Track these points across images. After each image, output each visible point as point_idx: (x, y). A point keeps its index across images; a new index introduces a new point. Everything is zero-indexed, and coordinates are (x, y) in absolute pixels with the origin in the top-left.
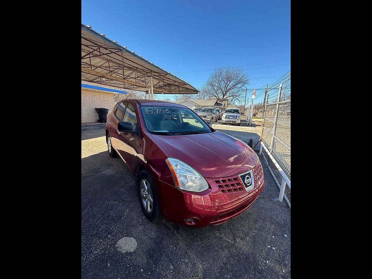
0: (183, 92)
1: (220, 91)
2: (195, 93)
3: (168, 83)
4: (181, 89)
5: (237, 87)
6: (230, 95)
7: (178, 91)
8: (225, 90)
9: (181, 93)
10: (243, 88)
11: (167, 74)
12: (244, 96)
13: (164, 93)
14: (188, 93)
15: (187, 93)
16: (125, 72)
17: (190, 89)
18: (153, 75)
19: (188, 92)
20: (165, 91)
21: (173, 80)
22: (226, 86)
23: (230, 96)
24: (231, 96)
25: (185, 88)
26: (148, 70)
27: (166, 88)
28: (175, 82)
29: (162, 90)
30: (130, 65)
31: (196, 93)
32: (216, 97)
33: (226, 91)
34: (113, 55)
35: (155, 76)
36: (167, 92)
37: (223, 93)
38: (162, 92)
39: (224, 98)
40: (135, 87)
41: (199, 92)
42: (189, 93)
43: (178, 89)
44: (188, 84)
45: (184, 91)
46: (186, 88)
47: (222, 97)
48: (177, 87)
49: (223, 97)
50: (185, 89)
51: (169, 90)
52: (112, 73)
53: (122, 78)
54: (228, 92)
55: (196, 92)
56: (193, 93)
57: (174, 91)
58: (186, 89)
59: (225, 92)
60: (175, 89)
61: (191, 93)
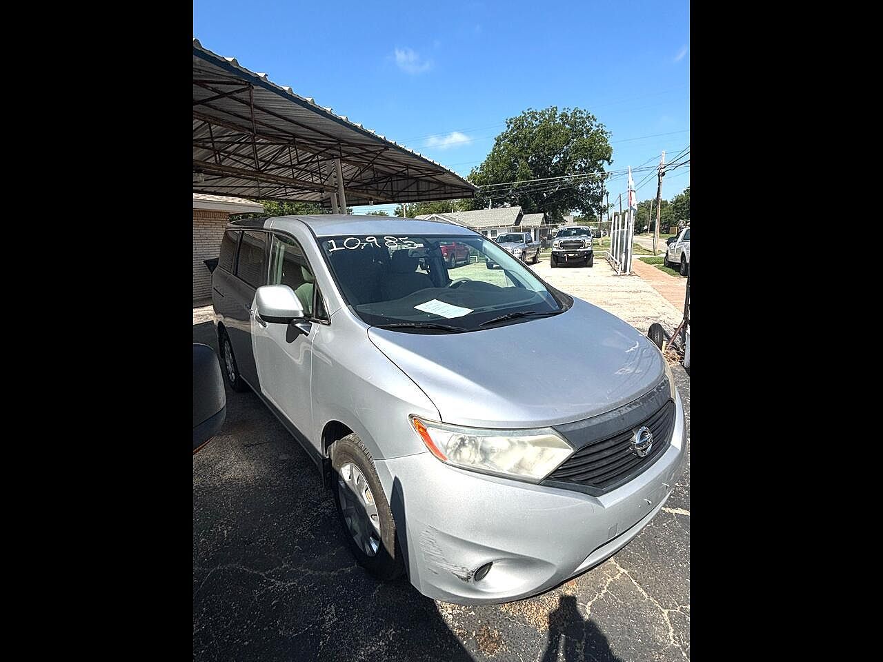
2: (465, 194)
3: (386, 173)
4: (423, 187)
7: (416, 193)
9: (424, 197)
11: (386, 148)
13: (376, 201)
14: (446, 196)
15: (443, 196)
16: (259, 150)
17: (451, 185)
18: (345, 152)
19: (445, 193)
20: (379, 195)
21: (403, 164)
26: (328, 139)
27: (381, 186)
28: (407, 166)
29: (367, 193)
30: (275, 129)
31: (470, 194)
34: (225, 103)
35: (350, 154)
36: (383, 199)
38: (371, 199)
40: (290, 190)
42: (449, 195)
43: (413, 188)
44: (449, 172)
45: (435, 192)
46: (439, 182)
48: (413, 181)
50: (435, 186)
51: (391, 193)
52: (222, 157)
53: (251, 169)
55: (468, 191)
57: (403, 194)
58: (437, 186)
60: (405, 189)
61: (454, 195)
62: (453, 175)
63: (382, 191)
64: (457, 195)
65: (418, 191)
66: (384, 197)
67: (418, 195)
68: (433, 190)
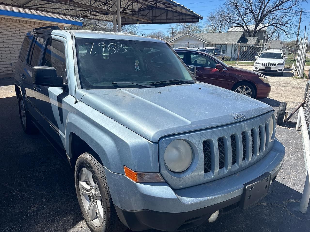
0: (173, 19)
1: (250, 16)
2: (193, 20)
5: (283, 8)
6: (271, 23)
7: (165, 18)
8: (260, 13)
10: (295, 8)
12: (295, 24)
13: (141, 22)
15: (181, 21)
17: (185, 14)
19: (182, 19)
20: (143, 18)
22: (263, 7)
23: (269, 26)
24: (272, 25)
25: (177, 12)
27: (146, 12)
29: (137, 17)
31: (196, 20)
32: (243, 27)
33: (262, 15)
36: (146, 21)
37: (255, 18)
38: (138, 21)
39: (258, 28)
40: (93, 13)
41: (202, 18)
42: (184, 20)
43: (164, 15)
44: (179, 5)
45: (176, 18)
47: (254, 27)
49: (257, 26)
50: (176, 14)
51: (151, 17)
54: (267, 18)
55: (195, 18)
56: (191, 20)
57: (158, 18)
58: (178, 14)
59: (259, 19)
60: (160, 15)
61: (187, 20)
62: (183, 7)
63: (146, 16)
64: (189, 20)
65: (167, 17)
66: (146, 20)
67: (167, 19)
68: (176, 17)
